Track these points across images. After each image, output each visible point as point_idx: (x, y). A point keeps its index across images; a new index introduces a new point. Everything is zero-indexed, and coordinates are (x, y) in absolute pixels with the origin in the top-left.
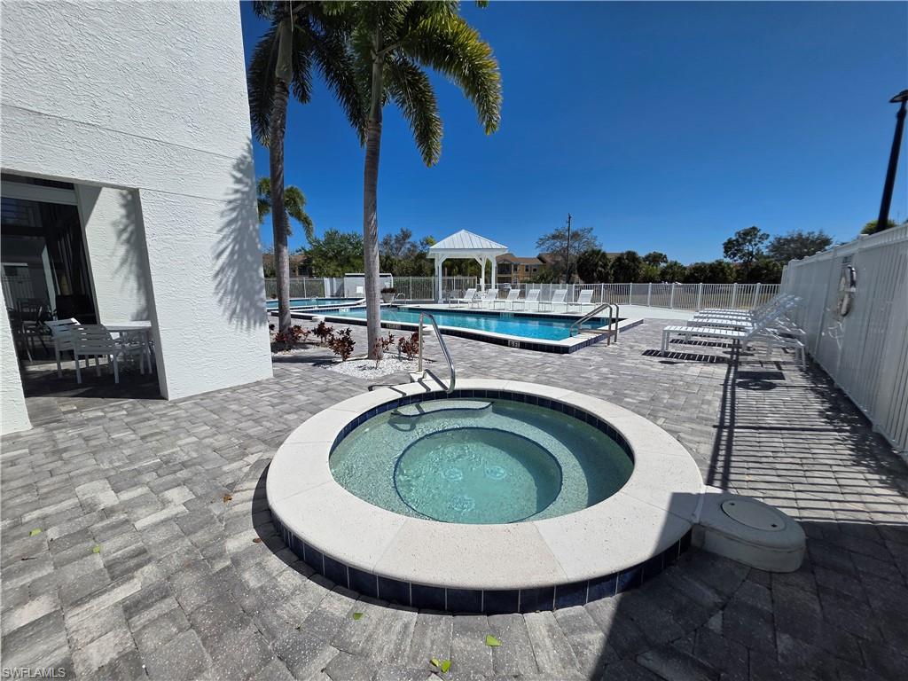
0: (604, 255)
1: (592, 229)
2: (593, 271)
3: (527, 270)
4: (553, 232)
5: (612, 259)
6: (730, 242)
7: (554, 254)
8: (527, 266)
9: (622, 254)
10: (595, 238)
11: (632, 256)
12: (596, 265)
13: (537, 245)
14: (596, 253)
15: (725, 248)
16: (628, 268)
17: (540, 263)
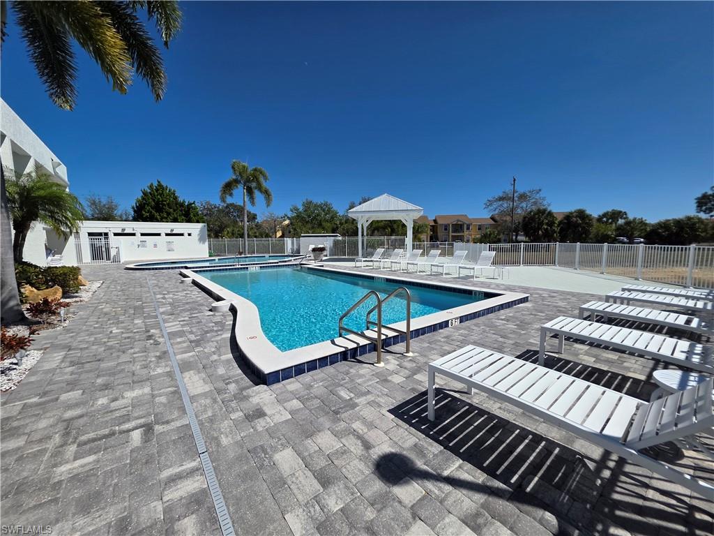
0: (550, 214)
1: (540, 190)
2: (539, 229)
3: (479, 229)
4: (501, 195)
5: (559, 218)
6: (705, 196)
7: (502, 213)
8: (480, 225)
9: (571, 213)
10: (544, 199)
11: (581, 214)
12: (542, 223)
13: (485, 206)
14: (542, 212)
15: (698, 202)
16: (576, 225)
17: (493, 222)
